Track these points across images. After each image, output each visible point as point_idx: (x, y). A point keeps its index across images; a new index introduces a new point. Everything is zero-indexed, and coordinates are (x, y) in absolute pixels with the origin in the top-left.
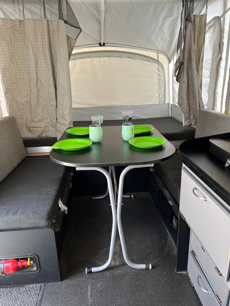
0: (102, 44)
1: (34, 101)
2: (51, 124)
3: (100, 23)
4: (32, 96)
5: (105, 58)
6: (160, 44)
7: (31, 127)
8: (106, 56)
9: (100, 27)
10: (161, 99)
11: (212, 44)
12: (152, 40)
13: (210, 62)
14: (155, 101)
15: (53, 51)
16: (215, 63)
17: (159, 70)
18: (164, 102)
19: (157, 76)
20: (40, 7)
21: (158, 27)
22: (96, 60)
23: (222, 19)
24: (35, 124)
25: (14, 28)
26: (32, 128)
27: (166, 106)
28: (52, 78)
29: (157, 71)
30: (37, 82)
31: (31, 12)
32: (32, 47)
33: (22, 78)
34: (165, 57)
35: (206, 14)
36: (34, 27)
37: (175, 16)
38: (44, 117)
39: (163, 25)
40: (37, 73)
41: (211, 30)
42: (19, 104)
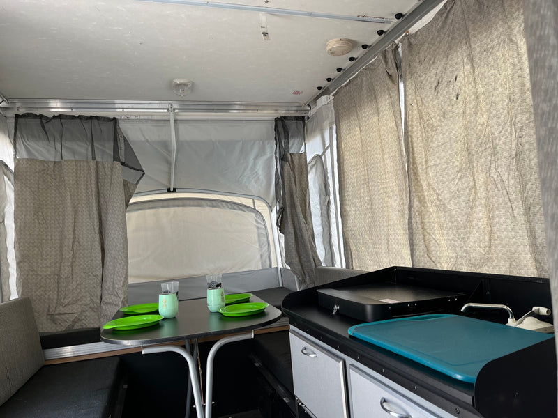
0: (172, 190)
1: (66, 270)
2: (90, 307)
3: (169, 163)
4: (63, 265)
5: (177, 208)
6: (255, 188)
7: (57, 314)
8: (178, 206)
9: (170, 169)
10: (265, 262)
11: (317, 187)
12: (243, 183)
13: (319, 207)
14: (255, 265)
15: (102, 200)
16: (324, 208)
17: (257, 222)
18: (270, 266)
19: (256, 230)
20: (86, 145)
21: (249, 167)
22: (162, 211)
23: (323, 157)
24: (63, 309)
25: (45, 171)
26: (57, 316)
27: (274, 271)
28: (98, 236)
29: (255, 223)
30: (73, 242)
31: (74, 152)
32: (71, 195)
33: (50, 238)
34: (264, 204)
35: (305, 152)
36: (77, 170)
37: (268, 154)
38: (80, 295)
39: (255, 165)
40: (74, 230)
41: (314, 170)
42: (40, 278)
